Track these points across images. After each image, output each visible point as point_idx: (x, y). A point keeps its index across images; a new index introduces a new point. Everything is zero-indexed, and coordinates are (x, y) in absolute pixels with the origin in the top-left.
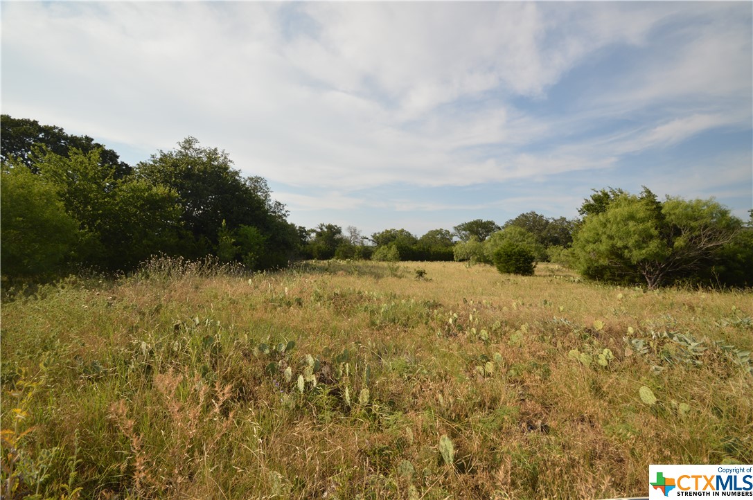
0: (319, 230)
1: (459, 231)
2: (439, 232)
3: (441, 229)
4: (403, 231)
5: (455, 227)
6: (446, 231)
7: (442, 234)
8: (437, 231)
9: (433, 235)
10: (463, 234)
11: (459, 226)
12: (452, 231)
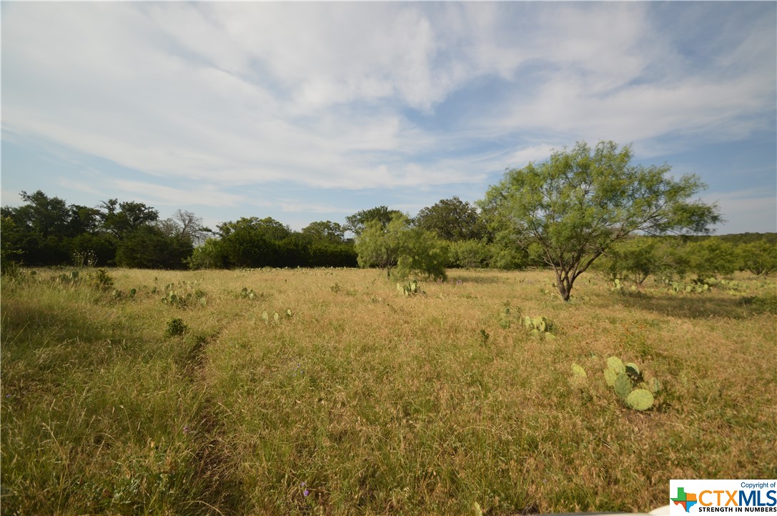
0: (106, 211)
1: (353, 222)
2: (326, 225)
3: (328, 222)
4: (269, 221)
5: (348, 218)
6: (335, 224)
7: (329, 228)
8: (323, 223)
9: (317, 228)
10: (360, 228)
11: (355, 216)
12: (343, 223)
